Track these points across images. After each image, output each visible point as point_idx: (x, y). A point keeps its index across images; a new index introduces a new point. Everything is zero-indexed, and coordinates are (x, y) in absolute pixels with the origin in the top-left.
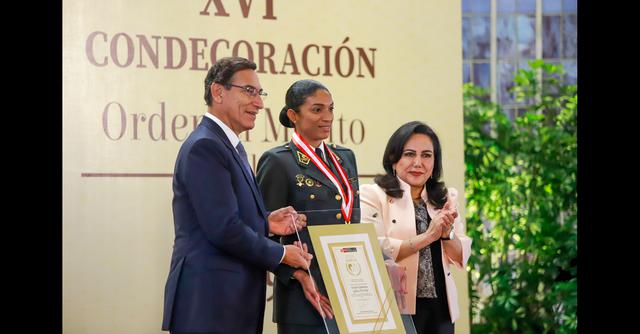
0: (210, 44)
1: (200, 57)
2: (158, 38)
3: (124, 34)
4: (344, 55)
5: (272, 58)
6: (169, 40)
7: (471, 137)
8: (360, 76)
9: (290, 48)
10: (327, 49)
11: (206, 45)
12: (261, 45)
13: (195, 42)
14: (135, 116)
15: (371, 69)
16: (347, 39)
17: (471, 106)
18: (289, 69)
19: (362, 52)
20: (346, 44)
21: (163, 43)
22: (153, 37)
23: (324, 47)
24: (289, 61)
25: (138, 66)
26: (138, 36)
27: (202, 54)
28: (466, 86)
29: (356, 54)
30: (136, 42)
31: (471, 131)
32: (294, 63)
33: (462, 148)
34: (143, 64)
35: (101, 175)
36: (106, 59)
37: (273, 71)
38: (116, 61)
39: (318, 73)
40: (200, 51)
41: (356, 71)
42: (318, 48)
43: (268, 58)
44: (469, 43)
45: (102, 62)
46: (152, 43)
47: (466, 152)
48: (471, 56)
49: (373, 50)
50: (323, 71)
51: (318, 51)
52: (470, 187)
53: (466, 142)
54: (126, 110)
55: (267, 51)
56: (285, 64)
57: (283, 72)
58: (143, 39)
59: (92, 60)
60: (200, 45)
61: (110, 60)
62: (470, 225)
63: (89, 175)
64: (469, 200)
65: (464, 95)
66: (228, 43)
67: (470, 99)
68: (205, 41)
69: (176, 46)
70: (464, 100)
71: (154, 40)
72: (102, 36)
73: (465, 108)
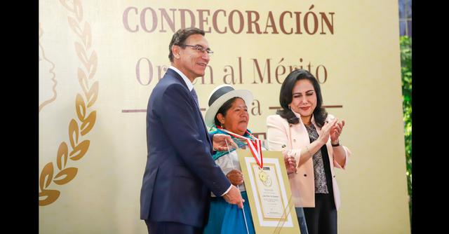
0: (212, 14)
1: (205, 23)
2: (174, 10)
3: (150, 8)
4: (311, 18)
5: (258, 22)
6: (183, 11)
7: (407, 76)
8: (323, 33)
9: (270, 15)
10: (298, 14)
11: (209, 14)
12: (249, 13)
13: (201, 12)
14: (159, 67)
15: (331, 28)
16: (312, 7)
17: (407, 53)
18: (270, 30)
19: (323, 15)
20: (312, 10)
21: (178, 14)
22: (171, 10)
23: (295, 13)
24: (270, 24)
25: (160, 31)
26: (160, 9)
27: (207, 21)
28: (402, 38)
29: (319, 17)
30: (159, 14)
31: (407, 72)
32: (273, 26)
33: (400, 84)
34: (164, 29)
35: (136, 111)
36: (137, 26)
37: (259, 32)
38: (144, 28)
39: (292, 32)
40: (205, 19)
41: (319, 30)
42: (291, 13)
43: (254, 22)
44: (404, 6)
45: (135, 29)
46: (170, 14)
47: (403, 87)
48: (406, 15)
49: (332, 14)
50: (295, 30)
51: (291, 16)
52: (408, 113)
53: (403, 80)
54: (153, 64)
55: (254, 17)
56: (267, 26)
57: (266, 33)
58: (163, 11)
59: (128, 28)
60: (205, 14)
61: (140, 28)
62: (408, 141)
63: (128, 111)
64: (407, 123)
65: (401, 45)
66: (225, 12)
67: (406, 48)
68: (208, 11)
69: (187, 15)
70: (401, 49)
71: (172, 12)
72: (134, 10)
73: (402, 54)
